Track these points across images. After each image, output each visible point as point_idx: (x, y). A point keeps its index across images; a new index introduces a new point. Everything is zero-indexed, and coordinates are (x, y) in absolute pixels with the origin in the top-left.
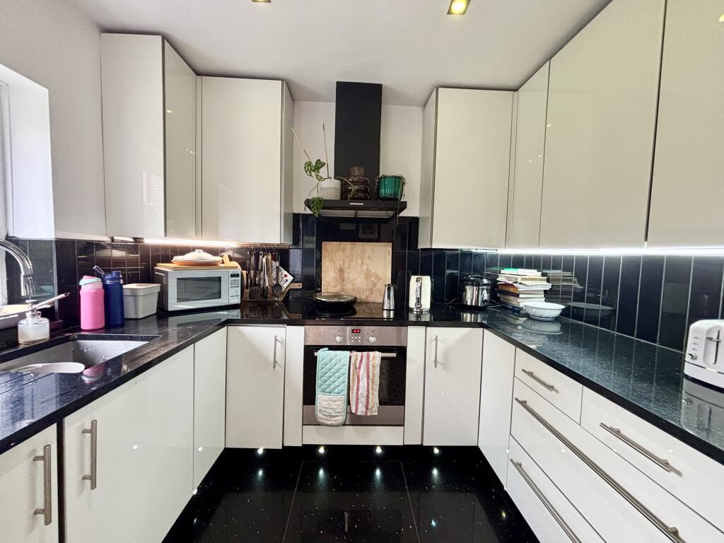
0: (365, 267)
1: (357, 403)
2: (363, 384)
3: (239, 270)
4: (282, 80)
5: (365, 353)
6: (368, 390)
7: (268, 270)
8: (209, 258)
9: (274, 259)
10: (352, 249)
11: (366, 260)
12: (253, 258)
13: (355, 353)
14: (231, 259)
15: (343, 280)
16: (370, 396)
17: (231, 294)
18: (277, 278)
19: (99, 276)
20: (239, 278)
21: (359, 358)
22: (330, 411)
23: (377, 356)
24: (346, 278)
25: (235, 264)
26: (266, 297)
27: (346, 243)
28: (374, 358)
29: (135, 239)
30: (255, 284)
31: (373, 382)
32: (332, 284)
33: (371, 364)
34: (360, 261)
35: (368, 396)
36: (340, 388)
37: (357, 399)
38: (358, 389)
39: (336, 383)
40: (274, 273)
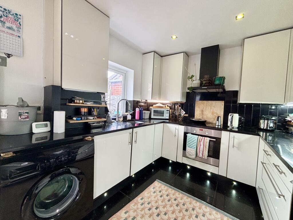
0: (212, 110)
1: (199, 153)
2: (202, 147)
3: (169, 109)
4: (184, 52)
5: (203, 137)
6: (203, 149)
7: (177, 109)
8: (162, 105)
9: (179, 106)
10: (207, 103)
11: (212, 108)
12: (173, 106)
13: (200, 137)
14: (168, 106)
15: (203, 114)
16: (204, 151)
17: (166, 116)
18: (180, 113)
19: (139, 108)
20: (169, 111)
21: (201, 139)
22: (190, 153)
23: (208, 139)
24: (204, 114)
25: (168, 107)
26: (176, 118)
27: (204, 101)
28: (207, 139)
29: (146, 100)
30: (174, 114)
31: (206, 147)
32: (199, 115)
33: (205, 141)
34: (210, 108)
35: (203, 151)
36: (194, 147)
37: (199, 151)
38: (200, 148)
39: (193, 145)
40: (179, 111)
